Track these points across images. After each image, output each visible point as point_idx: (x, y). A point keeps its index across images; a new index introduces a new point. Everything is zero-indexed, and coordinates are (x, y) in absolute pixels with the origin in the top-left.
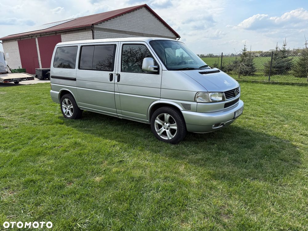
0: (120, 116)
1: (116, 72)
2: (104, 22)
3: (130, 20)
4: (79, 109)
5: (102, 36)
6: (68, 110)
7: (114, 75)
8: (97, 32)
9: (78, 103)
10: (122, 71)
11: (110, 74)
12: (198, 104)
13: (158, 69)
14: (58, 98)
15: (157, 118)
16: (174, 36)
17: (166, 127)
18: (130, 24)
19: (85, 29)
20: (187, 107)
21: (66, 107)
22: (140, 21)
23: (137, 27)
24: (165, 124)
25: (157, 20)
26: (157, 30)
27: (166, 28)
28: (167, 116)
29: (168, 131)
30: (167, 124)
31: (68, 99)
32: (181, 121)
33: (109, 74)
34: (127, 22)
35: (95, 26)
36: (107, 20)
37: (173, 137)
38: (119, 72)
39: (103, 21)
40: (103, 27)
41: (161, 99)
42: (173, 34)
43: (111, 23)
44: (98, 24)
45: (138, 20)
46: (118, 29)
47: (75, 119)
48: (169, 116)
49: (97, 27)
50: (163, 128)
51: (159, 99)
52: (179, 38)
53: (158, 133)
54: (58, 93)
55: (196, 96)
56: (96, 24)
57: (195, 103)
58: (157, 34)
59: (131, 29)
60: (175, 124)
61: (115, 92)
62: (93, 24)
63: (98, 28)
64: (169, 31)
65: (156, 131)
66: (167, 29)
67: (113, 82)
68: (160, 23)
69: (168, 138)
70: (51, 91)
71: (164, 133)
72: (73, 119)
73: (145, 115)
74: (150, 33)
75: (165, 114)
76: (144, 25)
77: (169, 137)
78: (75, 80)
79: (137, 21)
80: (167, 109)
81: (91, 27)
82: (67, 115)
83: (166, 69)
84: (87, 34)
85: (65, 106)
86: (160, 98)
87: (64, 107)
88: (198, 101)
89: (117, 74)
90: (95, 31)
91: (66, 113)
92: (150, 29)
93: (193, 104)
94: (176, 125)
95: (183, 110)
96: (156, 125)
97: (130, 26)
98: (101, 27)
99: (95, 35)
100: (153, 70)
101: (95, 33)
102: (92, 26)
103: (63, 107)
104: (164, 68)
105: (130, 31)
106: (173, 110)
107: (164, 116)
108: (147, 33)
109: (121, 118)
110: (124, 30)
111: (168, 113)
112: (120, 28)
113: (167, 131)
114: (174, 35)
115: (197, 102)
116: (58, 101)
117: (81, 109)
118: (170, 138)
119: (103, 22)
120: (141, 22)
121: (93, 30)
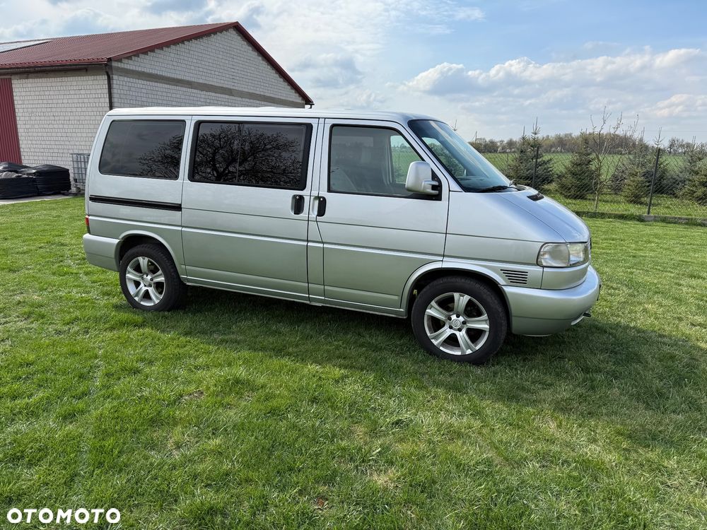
0: (318, 299)
1: (315, 193)
2: (138, 57)
3: (200, 55)
4: (181, 283)
5: (132, 89)
6: (147, 288)
7: (307, 199)
8: (121, 78)
9: (180, 268)
10: (329, 190)
11: (294, 197)
12: (545, 269)
13: (438, 187)
14: (113, 256)
15: (433, 303)
16: (299, 100)
17: (456, 326)
18: (200, 65)
19: (87, 70)
20: (518, 279)
21: (137, 279)
22: (223, 61)
23: (217, 73)
24: (454, 317)
25: (262, 62)
26: (262, 84)
27: (282, 80)
28: (462, 300)
29: (462, 336)
30: (458, 316)
31: (147, 259)
32: (500, 310)
33: (291, 197)
34: (195, 61)
35: (115, 64)
36: (145, 51)
37: (477, 348)
38: (324, 193)
39: (137, 53)
40: (134, 69)
41: (445, 259)
42: (297, 95)
43: (156, 59)
44: (124, 61)
45: (220, 57)
46: (173, 76)
47: (169, 311)
48: (466, 298)
49: (119, 66)
50: (446, 327)
51: (441, 258)
52: (311, 105)
53: (433, 341)
54: (116, 241)
55: (541, 253)
56: (119, 59)
57: (539, 269)
58: (262, 93)
59: (203, 78)
60: (485, 317)
61: (308, 241)
62: (110, 60)
63: (122, 69)
64: (289, 87)
65: (429, 335)
66: (284, 83)
67: (303, 215)
68: (269, 67)
69: (463, 351)
70: (87, 236)
71: (452, 340)
72: (163, 310)
73: (396, 298)
74: (246, 90)
75: (456, 295)
76: (233, 70)
77: (466, 348)
78: (178, 208)
79: (216, 59)
80: (460, 281)
81: (106, 65)
82: (141, 300)
83: (458, 188)
84: (91, 83)
85: (135, 275)
86: (444, 256)
87: (130, 279)
88: (544, 264)
89: (318, 198)
90: (115, 77)
91: (137, 295)
92: (247, 80)
93: (533, 271)
94: (486, 320)
95: (505, 283)
96: (428, 320)
97: (201, 70)
98: (131, 68)
99: (114, 86)
100: (430, 191)
101: (115, 82)
102: (109, 63)
103: (127, 280)
104: (454, 186)
105: (201, 81)
106: (477, 286)
107: (452, 299)
108: (240, 89)
109: (320, 305)
110: (187, 78)
111: (463, 291)
112: (178, 72)
113: (457, 333)
114: (301, 98)
115: (544, 267)
116: (114, 262)
117: (188, 284)
118: (469, 352)
119: (135, 56)
120: (227, 62)
121: (110, 73)
